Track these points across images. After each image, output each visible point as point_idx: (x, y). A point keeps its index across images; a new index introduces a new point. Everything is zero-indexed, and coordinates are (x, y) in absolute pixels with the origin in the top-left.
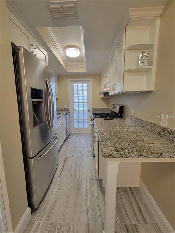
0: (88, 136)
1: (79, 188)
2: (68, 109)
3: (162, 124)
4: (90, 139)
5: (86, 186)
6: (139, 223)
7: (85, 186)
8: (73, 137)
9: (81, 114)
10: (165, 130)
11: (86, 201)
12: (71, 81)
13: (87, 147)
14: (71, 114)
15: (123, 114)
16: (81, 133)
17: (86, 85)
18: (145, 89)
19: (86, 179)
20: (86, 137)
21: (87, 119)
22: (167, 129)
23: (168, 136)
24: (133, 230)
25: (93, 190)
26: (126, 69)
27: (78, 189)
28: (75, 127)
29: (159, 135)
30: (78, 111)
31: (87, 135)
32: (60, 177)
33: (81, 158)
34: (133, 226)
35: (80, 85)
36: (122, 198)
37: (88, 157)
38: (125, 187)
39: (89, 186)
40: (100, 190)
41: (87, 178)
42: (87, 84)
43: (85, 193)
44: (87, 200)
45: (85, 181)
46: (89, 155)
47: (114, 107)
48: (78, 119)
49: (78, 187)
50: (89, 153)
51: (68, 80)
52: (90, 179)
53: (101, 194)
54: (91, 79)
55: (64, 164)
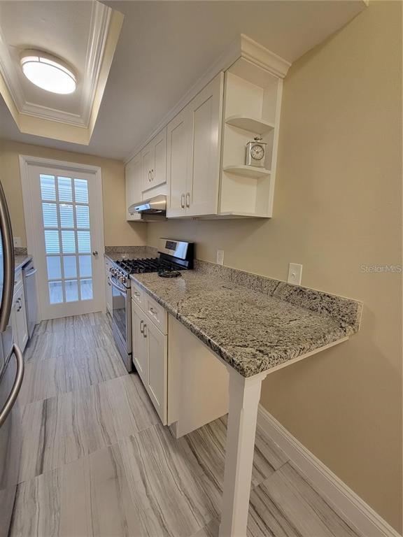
0: (97, 320)
1: (117, 475)
2: (26, 249)
3: (291, 281)
4: (107, 328)
5: (137, 459)
6: (264, 477)
7: (133, 460)
8: (49, 334)
9: (70, 263)
10: (301, 291)
11: (148, 496)
12: (29, 163)
13: (103, 352)
14: (35, 263)
15: (195, 260)
16: (72, 316)
17: (82, 184)
18: (254, 212)
19: (128, 440)
20: (93, 324)
21: (91, 275)
22: (304, 289)
23: (306, 302)
24: (261, 500)
25: (157, 459)
26: (224, 166)
27: (116, 477)
28: (52, 302)
29: (288, 301)
30: (62, 255)
31: (92, 318)
32: (44, 471)
33: (98, 386)
34: (258, 491)
35: (64, 180)
36: (223, 444)
37: (116, 377)
38: (219, 418)
39: (143, 455)
40: (174, 452)
41: (131, 436)
42: (86, 181)
43: (139, 478)
44: (151, 493)
45: (130, 445)
46: (117, 373)
47: (171, 246)
48: (60, 277)
49: (116, 471)
50: (116, 368)
51: (22, 158)
52: (140, 434)
53: (179, 458)
54: (99, 170)
55: (44, 424)
